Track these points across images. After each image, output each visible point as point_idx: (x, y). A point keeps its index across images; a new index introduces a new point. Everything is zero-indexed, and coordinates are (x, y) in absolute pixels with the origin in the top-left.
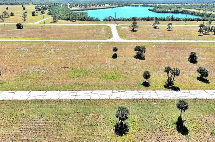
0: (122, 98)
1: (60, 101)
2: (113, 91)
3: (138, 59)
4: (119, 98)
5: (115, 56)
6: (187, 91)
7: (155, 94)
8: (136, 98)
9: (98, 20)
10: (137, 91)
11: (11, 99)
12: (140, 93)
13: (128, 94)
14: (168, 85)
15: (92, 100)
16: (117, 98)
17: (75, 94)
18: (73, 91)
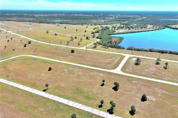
0: (83, 110)
1: (61, 103)
2: (83, 105)
3: (113, 90)
4: (82, 109)
5: (103, 85)
6: (115, 116)
7: (99, 112)
8: (89, 111)
9: (123, 48)
10: (92, 108)
11: (47, 97)
12: (93, 110)
13: (87, 109)
14: (110, 110)
15: (72, 107)
16: (81, 109)
17: (68, 102)
18: (68, 100)
